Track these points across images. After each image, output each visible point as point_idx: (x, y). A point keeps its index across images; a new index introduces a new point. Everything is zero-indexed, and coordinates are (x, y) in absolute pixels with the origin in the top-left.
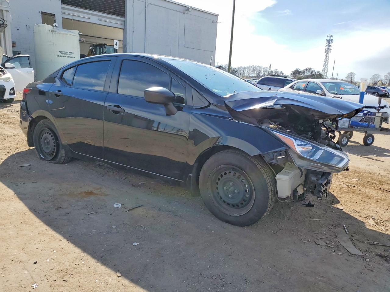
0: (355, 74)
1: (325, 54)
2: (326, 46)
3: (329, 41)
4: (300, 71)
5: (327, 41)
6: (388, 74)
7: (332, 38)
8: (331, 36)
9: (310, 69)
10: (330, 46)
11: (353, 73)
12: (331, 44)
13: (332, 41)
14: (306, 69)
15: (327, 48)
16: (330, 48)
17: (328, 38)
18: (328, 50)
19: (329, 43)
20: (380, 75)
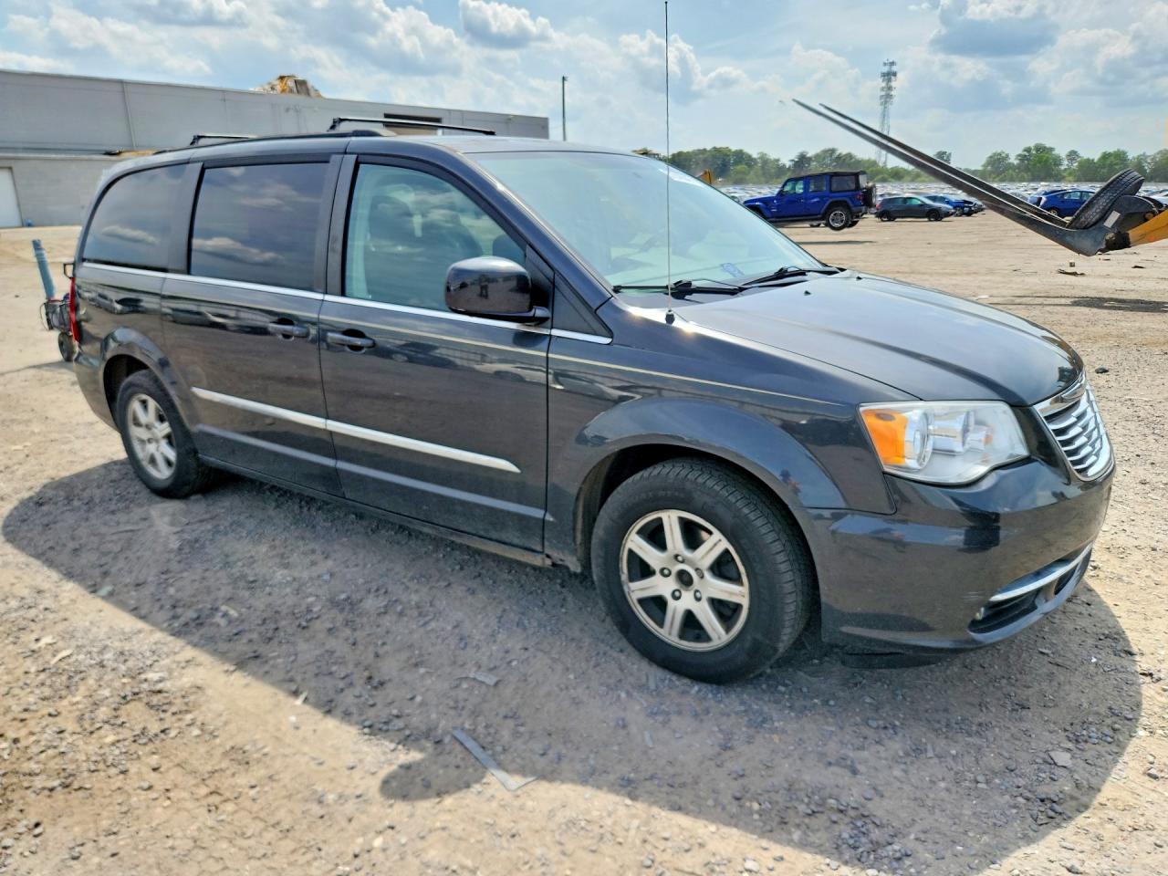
1: (880, 108)
2: (882, 89)
3: (889, 76)
4: (810, 159)
5: (884, 75)
6: (1025, 150)
7: (894, 69)
8: (892, 64)
9: (833, 151)
10: (890, 88)
12: (893, 84)
13: (895, 74)
14: (825, 152)
15: (883, 93)
16: (893, 93)
17: (885, 69)
18: (887, 97)
19: (889, 80)
20: (1007, 156)
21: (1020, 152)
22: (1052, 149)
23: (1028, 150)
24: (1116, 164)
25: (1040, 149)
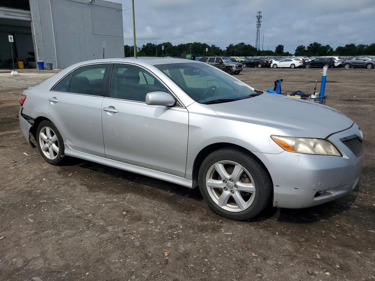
0: (283, 46)
1: (256, 29)
3: (259, 17)
4: (234, 46)
5: (257, 16)
6: (310, 45)
7: (261, 14)
8: (260, 12)
9: (242, 44)
11: (281, 45)
12: (261, 20)
13: (261, 17)
14: (240, 44)
15: (257, 23)
16: (261, 23)
17: (258, 14)
18: (259, 25)
19: (259, 19)
20: (304, 47)
21: (309, 45)
22: (320, 45)
23: (311, 45)
24: (352, 49)
25: (315, 44)
